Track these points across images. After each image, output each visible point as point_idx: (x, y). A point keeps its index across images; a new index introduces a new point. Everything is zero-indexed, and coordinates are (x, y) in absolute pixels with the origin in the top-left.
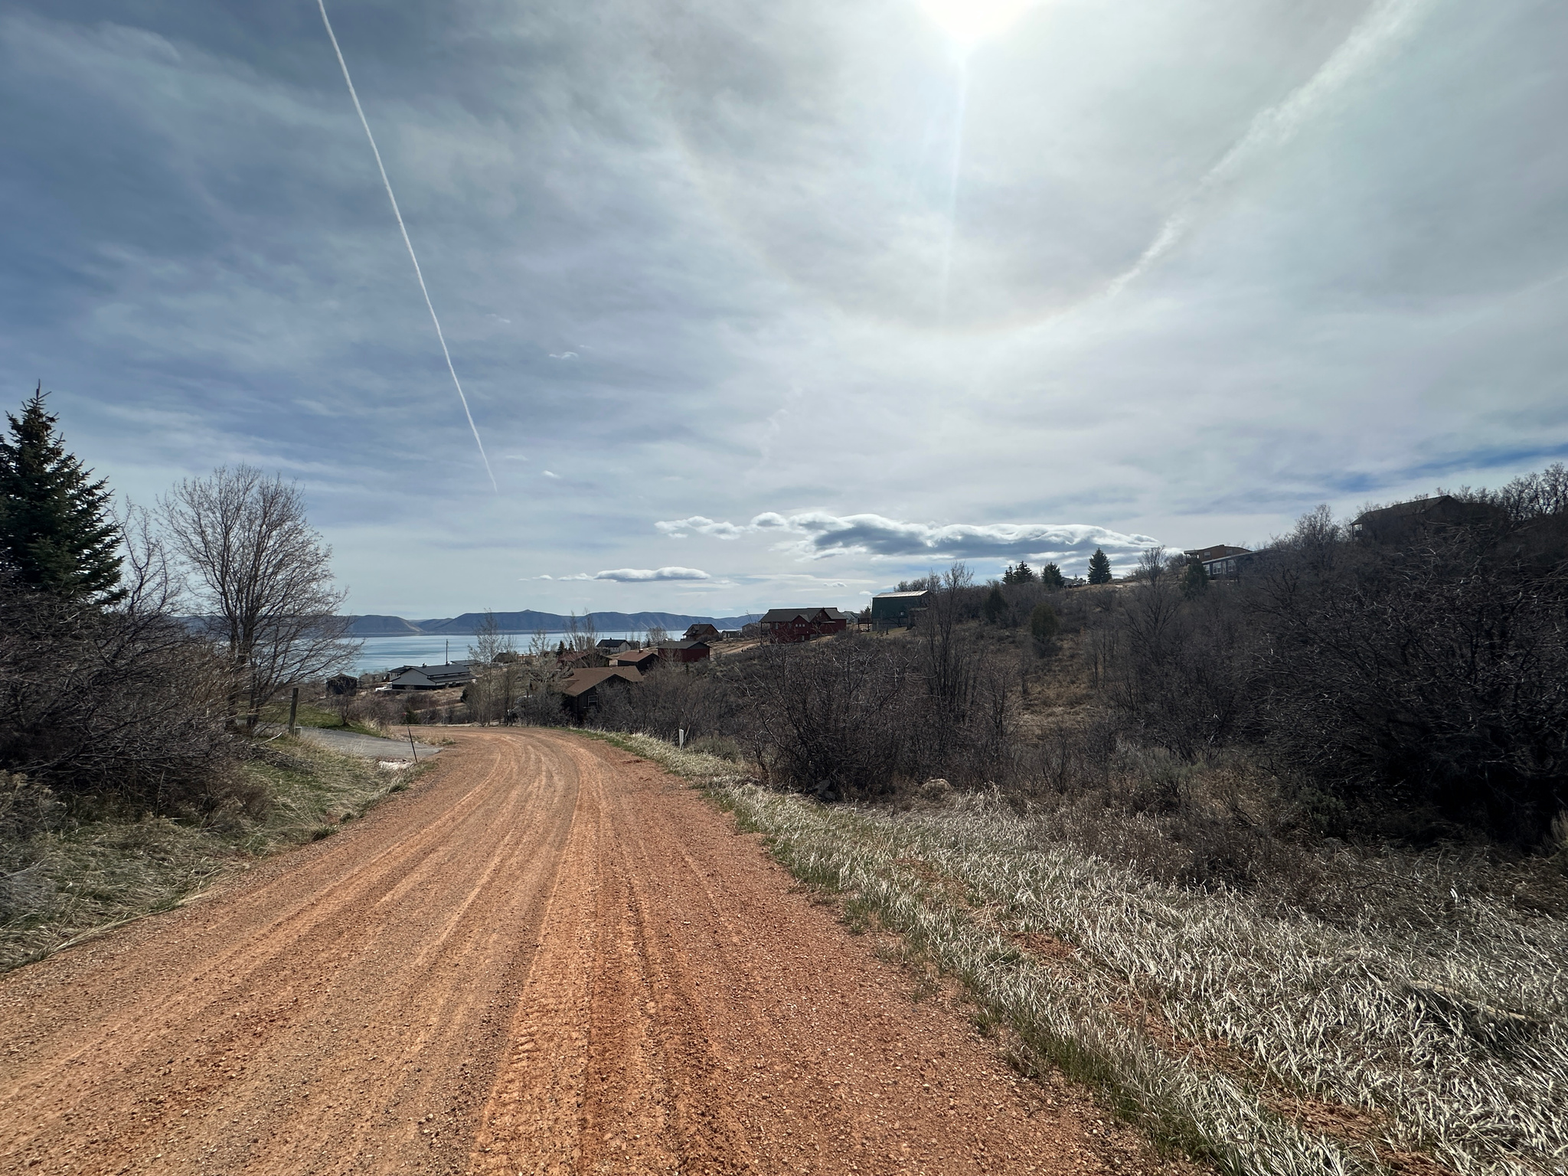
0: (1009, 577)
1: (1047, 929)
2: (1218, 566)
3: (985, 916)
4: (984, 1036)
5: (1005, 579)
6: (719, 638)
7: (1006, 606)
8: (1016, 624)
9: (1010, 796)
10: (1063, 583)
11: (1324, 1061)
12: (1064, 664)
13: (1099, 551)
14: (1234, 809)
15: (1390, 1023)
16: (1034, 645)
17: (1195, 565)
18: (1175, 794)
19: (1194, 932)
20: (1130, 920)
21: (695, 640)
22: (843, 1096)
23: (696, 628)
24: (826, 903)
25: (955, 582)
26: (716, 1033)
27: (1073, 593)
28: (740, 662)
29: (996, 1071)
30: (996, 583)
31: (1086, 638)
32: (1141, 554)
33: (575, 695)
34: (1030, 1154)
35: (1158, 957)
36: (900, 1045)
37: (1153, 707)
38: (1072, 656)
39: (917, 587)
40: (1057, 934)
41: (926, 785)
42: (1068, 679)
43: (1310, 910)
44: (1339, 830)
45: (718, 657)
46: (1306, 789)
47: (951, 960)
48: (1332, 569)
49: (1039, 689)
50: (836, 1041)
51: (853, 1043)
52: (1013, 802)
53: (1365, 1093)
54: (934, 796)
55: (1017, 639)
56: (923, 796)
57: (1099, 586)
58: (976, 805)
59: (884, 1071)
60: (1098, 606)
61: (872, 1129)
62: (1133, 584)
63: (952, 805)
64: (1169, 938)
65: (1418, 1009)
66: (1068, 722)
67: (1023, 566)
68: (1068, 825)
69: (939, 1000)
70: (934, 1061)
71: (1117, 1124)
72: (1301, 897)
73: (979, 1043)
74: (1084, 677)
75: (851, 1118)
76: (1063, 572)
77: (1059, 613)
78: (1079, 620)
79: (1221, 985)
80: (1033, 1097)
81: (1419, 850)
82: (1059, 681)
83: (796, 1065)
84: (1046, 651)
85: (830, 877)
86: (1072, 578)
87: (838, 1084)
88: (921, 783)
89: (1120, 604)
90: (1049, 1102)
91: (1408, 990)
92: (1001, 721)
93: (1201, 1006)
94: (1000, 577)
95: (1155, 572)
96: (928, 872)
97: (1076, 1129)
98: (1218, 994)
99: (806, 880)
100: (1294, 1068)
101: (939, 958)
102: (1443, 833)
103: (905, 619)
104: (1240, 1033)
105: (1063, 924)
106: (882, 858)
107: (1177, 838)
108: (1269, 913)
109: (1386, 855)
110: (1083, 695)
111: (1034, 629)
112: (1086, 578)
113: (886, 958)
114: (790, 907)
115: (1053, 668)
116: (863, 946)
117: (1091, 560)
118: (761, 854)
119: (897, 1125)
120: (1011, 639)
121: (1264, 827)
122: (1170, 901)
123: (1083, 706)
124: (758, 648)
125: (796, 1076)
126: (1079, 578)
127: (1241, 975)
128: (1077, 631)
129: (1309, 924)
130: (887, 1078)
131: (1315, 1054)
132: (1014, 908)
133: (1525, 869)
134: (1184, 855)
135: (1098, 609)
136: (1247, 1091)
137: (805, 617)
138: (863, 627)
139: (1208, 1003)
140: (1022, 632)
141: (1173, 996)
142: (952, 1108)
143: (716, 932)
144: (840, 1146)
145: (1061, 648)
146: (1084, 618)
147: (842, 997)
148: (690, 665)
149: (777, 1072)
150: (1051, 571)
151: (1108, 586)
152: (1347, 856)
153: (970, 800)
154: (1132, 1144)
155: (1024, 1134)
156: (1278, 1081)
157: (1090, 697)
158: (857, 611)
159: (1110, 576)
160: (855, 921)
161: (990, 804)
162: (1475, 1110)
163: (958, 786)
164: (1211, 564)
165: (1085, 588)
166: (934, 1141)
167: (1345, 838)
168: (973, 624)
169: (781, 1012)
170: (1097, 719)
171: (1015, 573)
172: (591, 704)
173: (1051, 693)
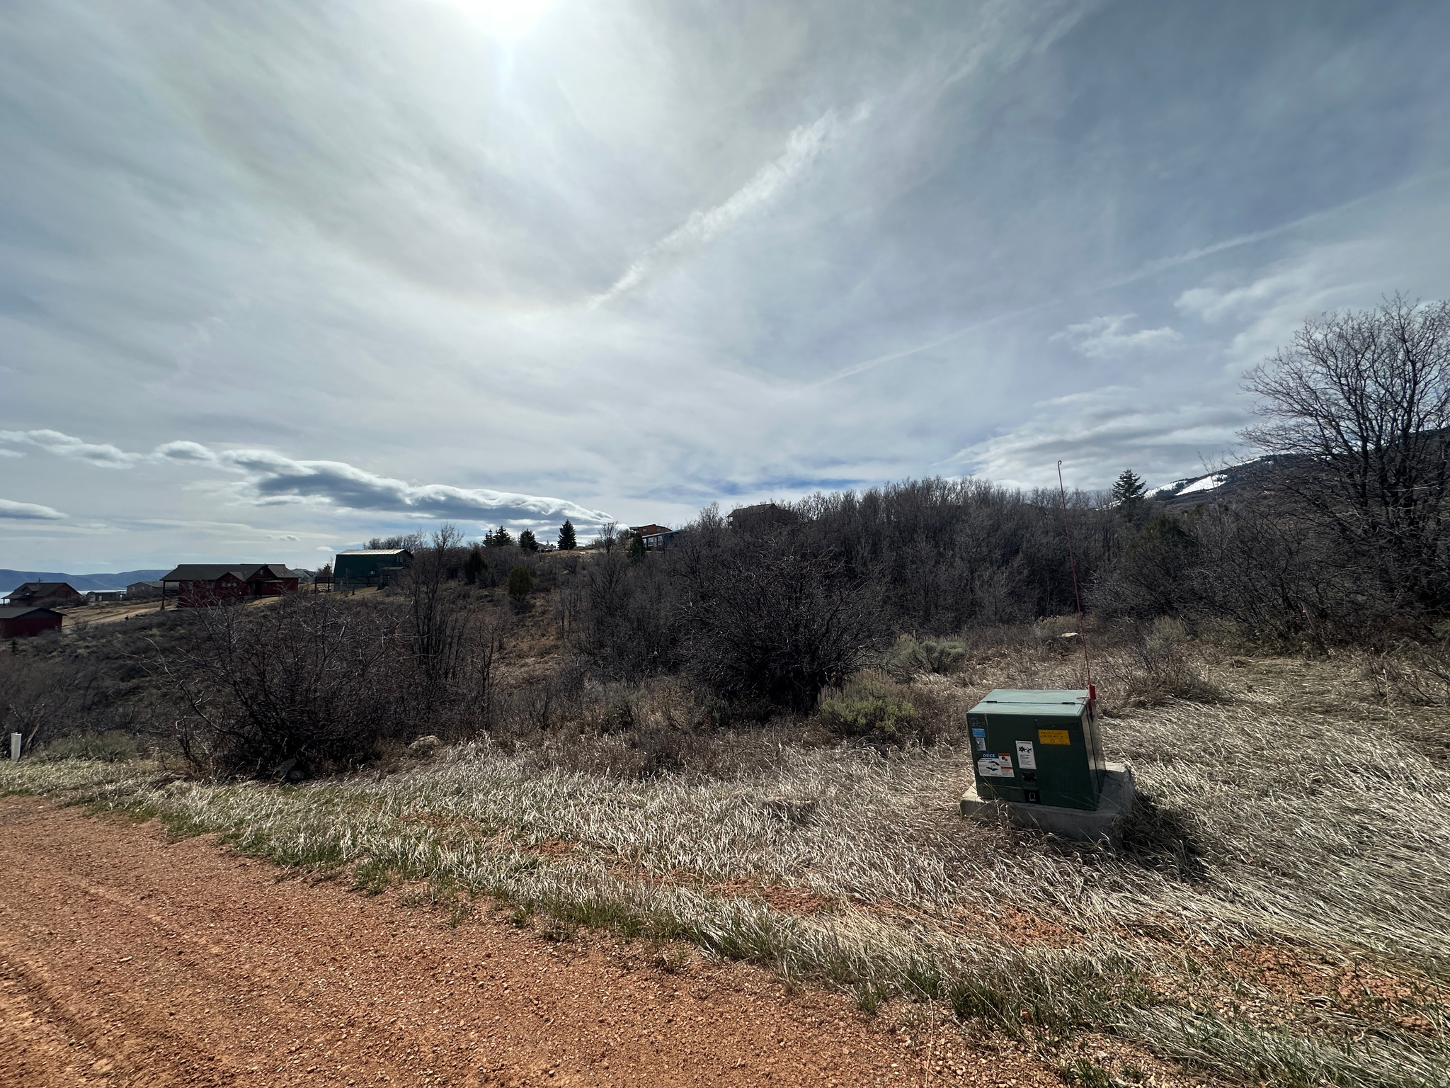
0: (489, 540)
1: (552, 836)
2: (651, 540)
3: (498, 842)
4: (521, 928)
5: (485, 542)
6: (82, 602)
7: (486, 567)
8: (494, 584)
9: (500, 739)
10: (536, 548)
11: (730, 858)
12: (536, 619)
13: (568, 522)
14: (670, 718)
15: (757, 826)
16: (511, 603)
17: (637, 536)
18: (630, 715)
19: (652, 806)
20: (612, 811)
21: (30, 605)
22: (403, 1027)
23: (33, 589)
24: (330, 878)
25: (444, 543)
26: (222, 1047)
27: (545, 557)
28: (124, 633)
29: (536, 948)
30: (476, 546)
31: (555, 596)
32: (600, 527)
34: (573, 989)
35: (633, 829)
36: (448, 965)
37: (607, 651)
38: (544, 613)
39: (391, 545)
40: (561, 837)
41: (414, 745)
42: (540, 633)
43: (715, 774)
44: (725, 722)
45: (80, 630)
46: (709, 697)
47: (480, 883)
48: (719, 546)
49: (514, 643)
50: (380, 990)
51: (400, 984)
52: (503, 745)
53: (750, 867)
54: (423, 753)
55: (495, 598)
56: (411, 756)
57: (566, 551)
58: (468, 753)
59: (438, 991)
60: (566, 569)
61: (439, 1037)
62: (593, 551)
63: (442, 758)
64: (639, 815)
65: (769, 814)
66: (539, 670)
67: (502, 531)
68: (553, 754)
69: (476, 917)
70: (483, 963)
71: (627, 942)
72: (710, 769)
73: (518, 935)
74: (553, 630)
75: (417, 1038)
76: (537, 538)
77: (534, 574)
78: (549, 581)
79: (674, 835)
80: (567, 952)
81: (763, 726)
82: (532, 635)
83: (342, 1028)
84: (522, 608)
85: (331, 853)
86: (545, 543)
87: (395, 1021)
88: (407, 744)
89: (584, 569)
90: (580, 950)
91: (764, 804)
92: (488, 674)
93: (664, 851)
94: (480, 539)
95: (610, 542)
96: (438, 820)
97: (601, 959)
98: (672, 841)
99: (296, 864)
100: (717, 868)
101: (469, 885)
102: (773, 712)
103: (376, 579)
104: (687, 859)
105: (565, 829)
106: (386, 820)
107: (634, 746)
108: (691, 783)
109: (749, 732)
110: (552, 646)
111: (511, 588)
112: (556, 544)
113: (414, 903)
114: (284, 895)
115: (527, 624)
116: (386, 902)
117: (561, 529)
118: (221, 855)
119: (462, 1023)
120: (489, 598)
121: (686, 727)
122: (635, 791)
123: (552, 655)
124: (156, 614)
125: (345, 1036)
126: (550, 543)
127: (684, 826)
128: (547, 590)
129: (715, 784)
130: (442, 995)
131: (725, 857)
132: (523, 828)
133: (807, 725)
134: (640, 758)
135: (566, 572)
136: (695, 889)
137: (239, 575)
138: (321, 587)
139: (668, 849)
140: (500, 592)
141: (648, 850)
142: (506, 989)
143: (180, 953)
144: (411, 1065)
145: (534, 606)
146: (554, 579)
147: (376, 952)
148: (20, 641)
149: (319, 1044)
150: (527, 537)
151: (574, 552)
152: (731, 735)
153: (462, 750)
154: (638, 949)
155: (566, 979)
156: (710, 878)
157: (556, 647)
158: (313, 568)
159: (575, 544)
160: (370, 885)
161: (481, 750)
162: (794, 856)
163: (445, 739)
164: (647, 538)
165: (555, 553)
166: (497, 1018)
167: (728, 725)
168: (453, 584)
169: (306, 991)
170: (563, 665)
171: (495, 537)
173: (525, 646)
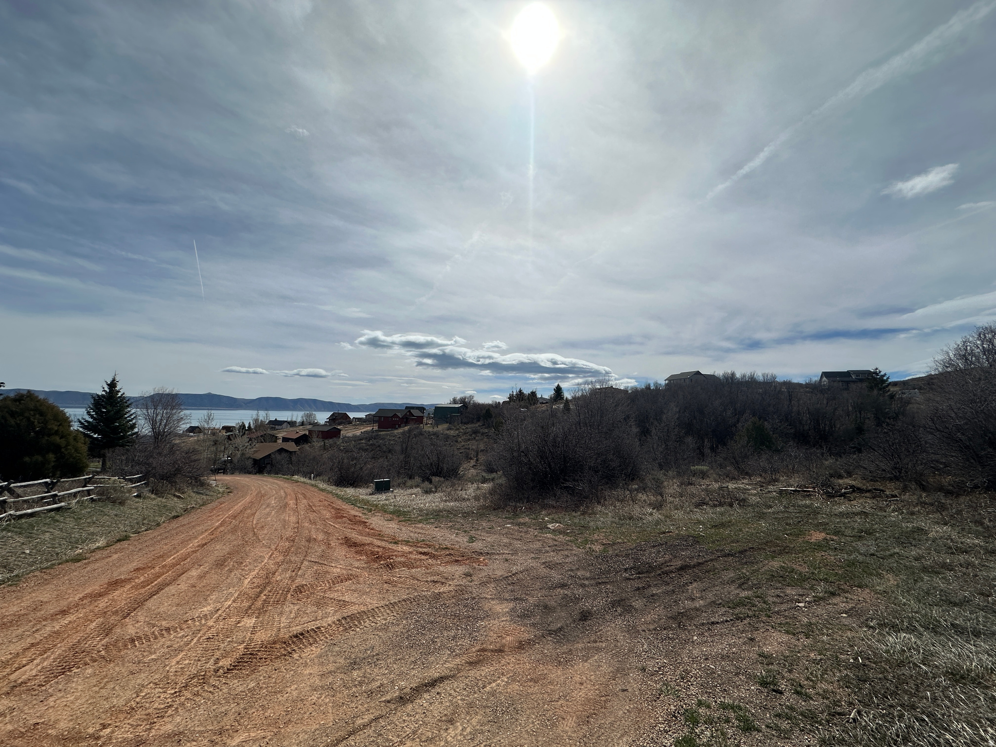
6: (349, 423)
21: (334, 423)
23: (336, 415)
33: (258, 459)
76: (538, 395)
86: (543, 396)
112: (550, 398)
126: (547, 398)
137: (399, 414)
138: (430, 421)
148: (326, 442)
150: (532, 395)
151: (563, 402)
159: (563, 397)
165: (549, 402)
171: (515, 395)
172: (267, 464)
